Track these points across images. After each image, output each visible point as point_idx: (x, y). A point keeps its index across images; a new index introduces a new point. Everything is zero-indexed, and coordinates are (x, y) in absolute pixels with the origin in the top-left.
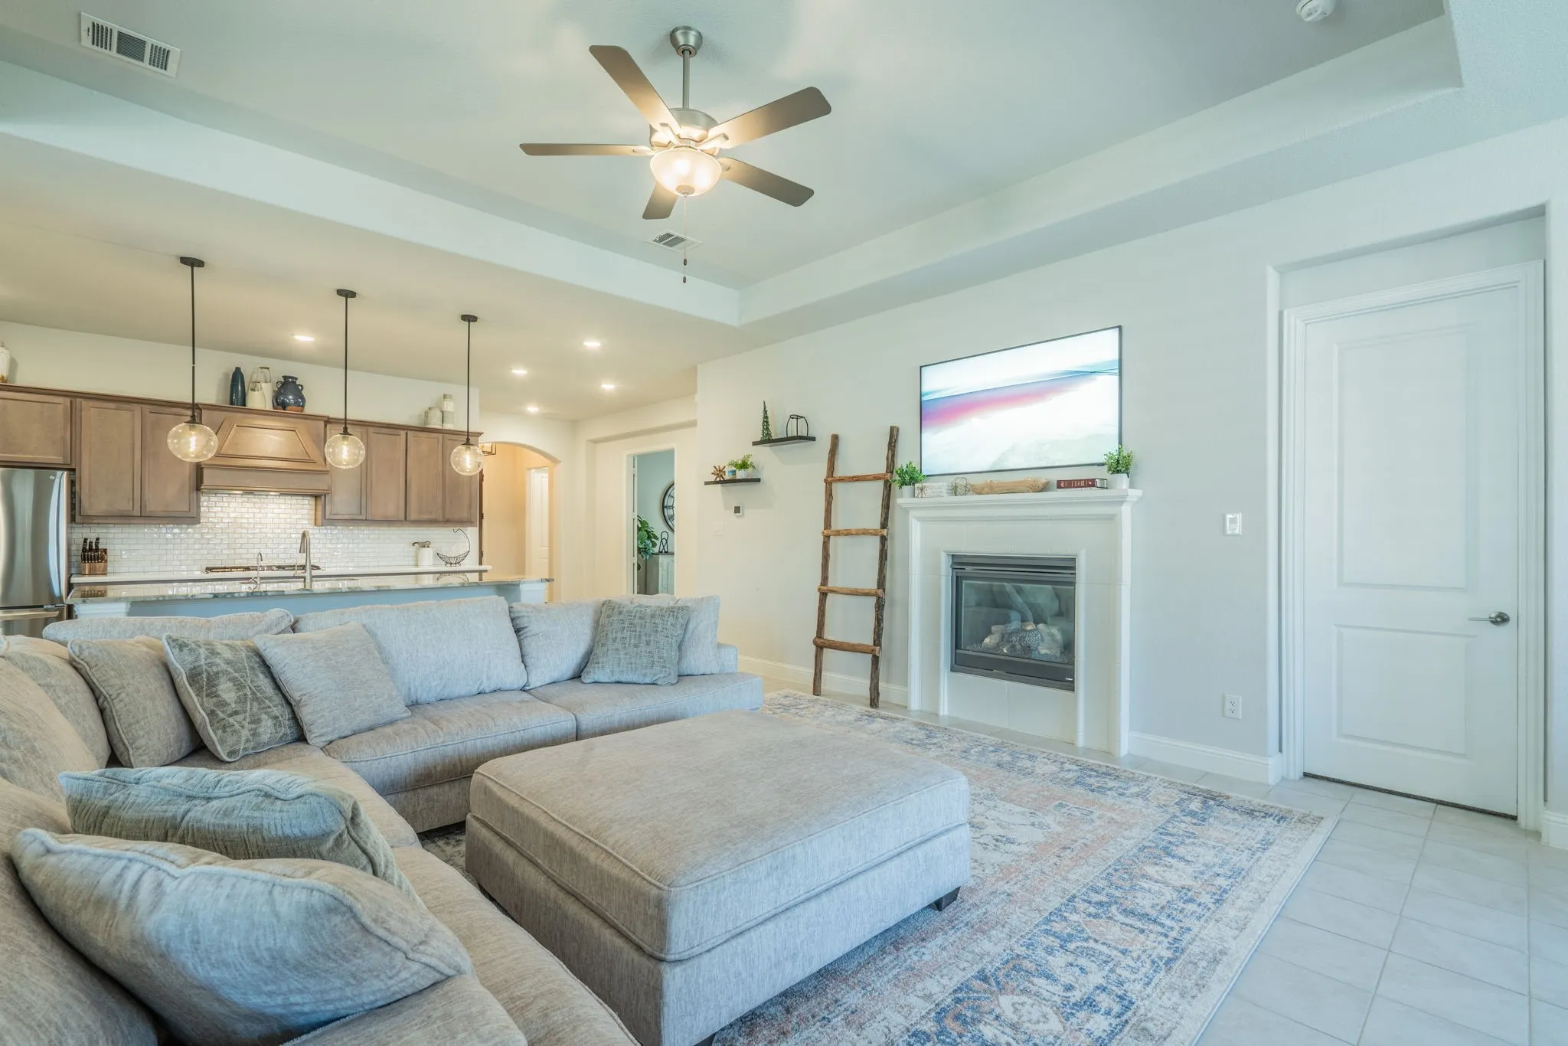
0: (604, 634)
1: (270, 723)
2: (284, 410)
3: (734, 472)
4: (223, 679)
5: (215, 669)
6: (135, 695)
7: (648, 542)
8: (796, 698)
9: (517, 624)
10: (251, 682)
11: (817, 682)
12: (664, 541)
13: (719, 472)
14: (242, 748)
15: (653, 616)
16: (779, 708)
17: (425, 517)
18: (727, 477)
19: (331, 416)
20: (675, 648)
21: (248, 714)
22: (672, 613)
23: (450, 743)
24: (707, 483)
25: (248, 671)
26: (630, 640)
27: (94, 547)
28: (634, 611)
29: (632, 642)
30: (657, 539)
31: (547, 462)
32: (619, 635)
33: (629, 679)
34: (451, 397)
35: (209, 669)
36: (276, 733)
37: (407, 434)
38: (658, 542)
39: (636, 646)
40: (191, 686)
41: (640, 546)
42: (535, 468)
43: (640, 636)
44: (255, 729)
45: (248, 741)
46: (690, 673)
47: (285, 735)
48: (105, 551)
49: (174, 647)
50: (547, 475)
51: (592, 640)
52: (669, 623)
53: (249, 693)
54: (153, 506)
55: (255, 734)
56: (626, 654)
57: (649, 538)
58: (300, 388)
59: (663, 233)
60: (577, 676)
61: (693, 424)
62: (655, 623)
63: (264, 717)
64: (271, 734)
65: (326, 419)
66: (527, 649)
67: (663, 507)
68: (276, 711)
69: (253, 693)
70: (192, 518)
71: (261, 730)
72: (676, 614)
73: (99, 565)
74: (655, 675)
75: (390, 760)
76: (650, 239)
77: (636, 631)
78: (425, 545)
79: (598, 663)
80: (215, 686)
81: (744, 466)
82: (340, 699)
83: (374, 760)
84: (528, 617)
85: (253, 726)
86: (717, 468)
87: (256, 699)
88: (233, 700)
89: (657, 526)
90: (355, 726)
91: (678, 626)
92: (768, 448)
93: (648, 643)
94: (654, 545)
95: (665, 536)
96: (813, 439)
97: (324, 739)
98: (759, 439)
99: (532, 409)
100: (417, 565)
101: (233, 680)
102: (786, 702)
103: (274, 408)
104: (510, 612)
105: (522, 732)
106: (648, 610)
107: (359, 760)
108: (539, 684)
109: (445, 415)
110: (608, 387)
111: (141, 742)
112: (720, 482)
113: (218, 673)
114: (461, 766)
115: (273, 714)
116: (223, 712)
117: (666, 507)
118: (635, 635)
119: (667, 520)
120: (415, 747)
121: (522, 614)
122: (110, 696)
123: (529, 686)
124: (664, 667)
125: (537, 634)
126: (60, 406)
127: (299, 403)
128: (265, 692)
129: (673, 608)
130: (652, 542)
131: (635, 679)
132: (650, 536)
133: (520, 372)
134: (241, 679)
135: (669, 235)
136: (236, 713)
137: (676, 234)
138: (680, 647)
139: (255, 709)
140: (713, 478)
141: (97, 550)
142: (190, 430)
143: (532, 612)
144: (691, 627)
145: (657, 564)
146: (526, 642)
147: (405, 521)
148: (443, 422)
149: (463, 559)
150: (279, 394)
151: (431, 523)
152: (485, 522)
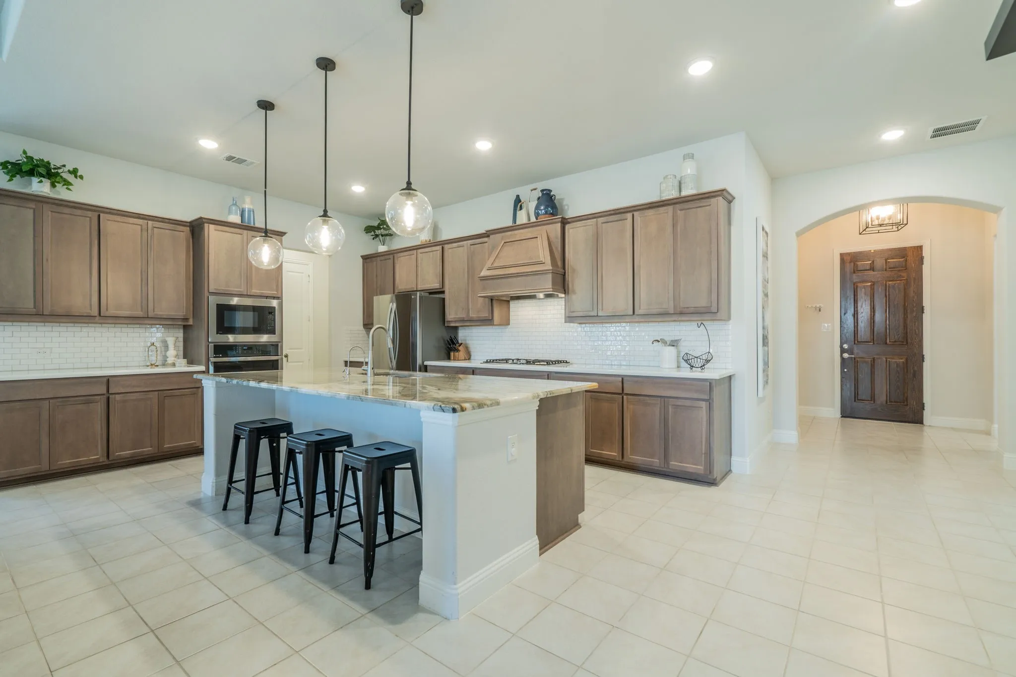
17: (654, 310)
27: (455, 342)
34: (692, 156)
37: (633, 216)
58: (554, 197)
65: (561, 220)
70: (489, 320)
73: (457, 354)
78: (669, 342)
99: (893, 135)
103: (533, 221)
109: (682, 180)
126: (438, 252)
141: (457, 344)
147: (634, 315)
148: (680, 191)
149: (708, 361)
150: (537, 208)
151: (662, 315)
152: (927, 318)
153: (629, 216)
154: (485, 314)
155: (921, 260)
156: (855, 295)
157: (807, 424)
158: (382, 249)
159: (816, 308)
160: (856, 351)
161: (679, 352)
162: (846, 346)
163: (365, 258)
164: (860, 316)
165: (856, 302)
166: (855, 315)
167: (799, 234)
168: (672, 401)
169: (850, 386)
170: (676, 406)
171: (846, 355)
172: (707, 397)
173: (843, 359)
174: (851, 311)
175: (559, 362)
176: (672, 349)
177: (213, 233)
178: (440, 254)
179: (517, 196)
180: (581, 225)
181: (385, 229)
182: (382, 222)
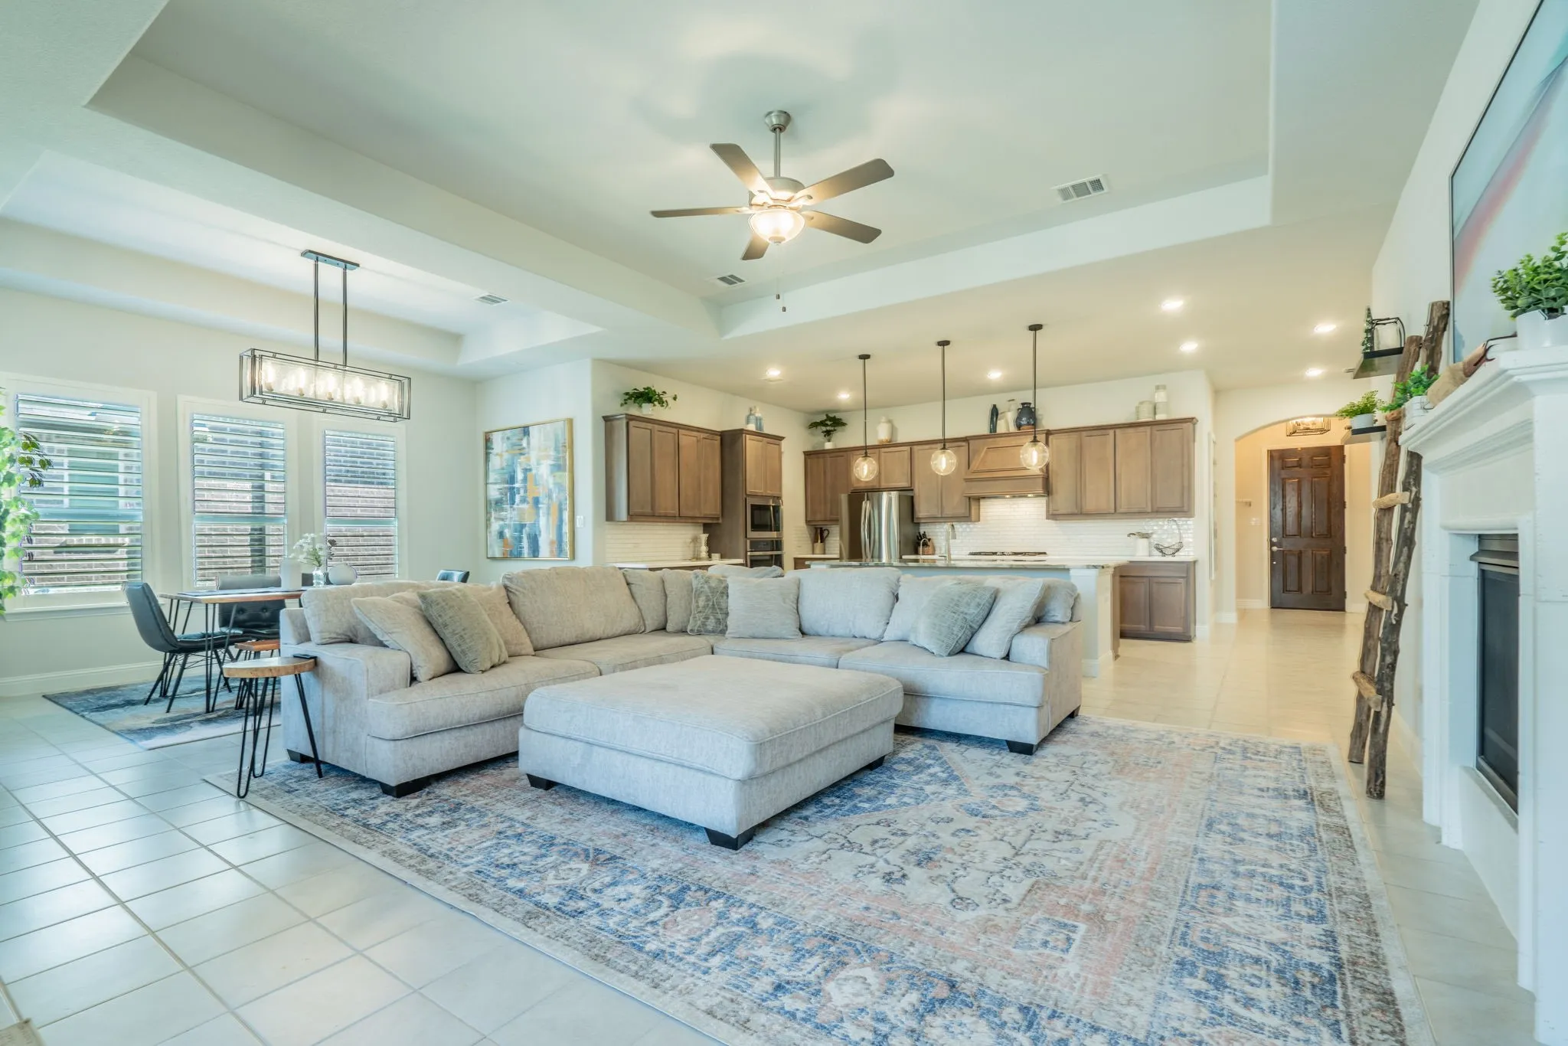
1: (714, 621)
2: (1021, 429)
9: (896, 591)
10: (715, 599)
17: (1134, 510)
27: (923, 537)
34: (1164, 387)
36: (715, 626)
37: (1115, 432)
44: (705, 622)
47: (719, 628)
48: (930, 539)
53: (711, 604)
54: (947, 511)
58: (1034, 410)
63: (712, 617)
64: (711, 626)
65: (1049, 431)
70: (973, 517)
71: (708, 623)
73: (928, 548)
74: (932, 645)
78: (1142, 535)
81: (1365, 409)
82: (746, 618)
87: (713, 607)
97: (732, 635)
99: (1314, 372)
100: (1134, 555)
101: (707, 596)
103: (1015, 430)
104: (898, 581)
109: (1157, 406)
115: (716, 616)
123: (883, 638)
124: (938, 639)
126: (906, 452)
127: (1031, 422)
134: (711, 597)
137: (1084, 178)
141: (925, 539)
147: (1115, 512)
148: (1155, 414)
149: (1178, 550)
150: (1019, 418)
151: (1141, 514)
152: (1348, 512)
153: (1111, 432)
154: (962, 511)
155: (1343, 459)
156: (1284, 490)
157: (1243, 614)
158: (828, 446)
159: (1246, 503)
160: (1284, 544)
161: (1150, 543)
162: (1274, 540)
163: (807, 454)
164: (1288, 510)
165: (1284, 497)
166: (1284, 509)
167: (1237, 440)
168: (1156, 580)
169: (1279, 577)
170: (1158, 583)
171: (1275, 548)
172: (1184, 575)
173: (1272, 553)
174: (1279, 507)
175: (1040, 553)
176: (1145, 541)
177: (748, 441)
178: (906, 455)
179: (995, 406)
180: (1064, 436)
181: (831, 425)
182: (829, 418)
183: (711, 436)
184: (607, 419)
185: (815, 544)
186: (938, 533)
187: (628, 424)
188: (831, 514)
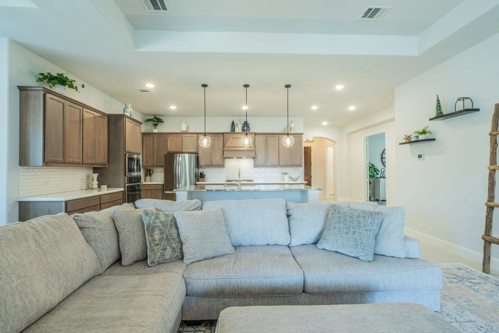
0: (330, 223)
1: (170, 250)
2: (244, 131)
3: (417, 137)
4: (157, 229)
5: (155, 225)
6: (127, 233)
7: (375, 173)
8: (468, 272)
9: (288, 213)
10: (168, 231)
11: (486, 265)
12: (382, 173)
13: (408, 138)
14: (156, 261)
15: (358, 217)
16: (455, 278)
17: (285, 164)
18: (413, 139)
19: (256, 132)
20: (372, 237)
21: (162, 246)
22: (371, 216)
23: (234, 278)
24: (400, 144)
25: (168, 226)
26: (343, 229)
27: (202, 174)
28: (347, 213)
29: (345, 230)
30: (379, 171)
31: (333, 143)
32: (337, 225)
33: (343, 252)
34: (293, 122)
35: (153, 225)
36: (173, 255)
37: (279, 136)
38: (380, 173)
39: (347, 233)
40: (147, 231)
41: (371, 174)
42: (329, 146)
43: (349, 227)
44: (163, 253)
45: (159, 258)
46: (383, 254)
47: (177, 256)
48: (205, 175)
49: (144, 214)
50: (333, 148)
51: (324, 225)
52: (369, 222)
53: (165, 236)
54: (214, 163)
55: (163, 255)
56: (340, 237)
57: (375, 171)
58: (249, 124)
59: (366, 10)
60: (315, 243)
61: (393, 119)
62: (359, 221)
63: (168, 247)
64: (170, 255)
65: (255, 133)
66: (292, 226)
67: (382, 158)
68: (174, 245)
69: (167, 237)
70: (222, 166)
71: (166, 253)
72: (373, 216)
73: (203, 179)
74: (358, 253)
75: (206, 281)
76: (360, 17)
77: (347, 225)
78: (286, 174)
79: (325, 239)
80: (154, 232)
81: (424, 132)
82: (199, 243)
83: (199, 279)
84: (293, 209)
85: (162, 251)
86: (407, 136)
87: (167, 239)
88: (158, 239)
89: (379, 166)
90: (204, 256)
91: (375, 224)
92: (441, 121)
93: (354, 233)
94: (378, 174)
95: (383, 170)
96: (478, 110)
97: (189, 261)
98: (434, 116)
99: (325, 123)
100: (283, 181)
101: (161, 230)
102: (460, 273)
103: (242, 132)
104: (286, 206)
105: (271, 278)
106: (356, 213)
107: (192, 278)
108: (295, 245)
109: (291, 128)
110: (352, 108)
111: (126, 252)
112: (409, 143)
113: (155, 227)
114: (239, 291)
115: (173, 246)
116: (153, 244)
117: (383, 158)
118: (346, 227)
119: (384, 164)
120: (218, 276)
121: (290, 208)
122: (120, 232)
123: (291, 245)
124: (363, 249)
125: (296, 219)
126: (195, 137)
127: (248, 129)
128: (173, 236)
129: (372, 212)
130: (376, 173)
131: (346, 252)
132: (376, 170)
133: (315, 108)
134: (164, 230)
135: (370, 10)
136: (157, 245)
137: (374, 7)
138: (376, 238)
139: (165, 244)
140: (404, 141)
141: (203, 175)
142: (204, 138)
143: (295, 207)
144: (384, 225)
145: (379, 182)
146: (292, 222)
147: (278, 165)
148: (291, 131)
150: (243, 127)
152: (312, 166)
153: (277, 136)
154: (220, 163)
158: (155, 131)
163: (145, 134)
175: (250, 181)
176: (287, 176)
177: (127, 122)
178: (195, 138)
179: (233, 121)
180: (261, 136)
181: (156, 122)
182: (155, 117)
183: (102, 116)
184: (22, 89)
185: (147, 177)
186: (208, 172)
187: (44, 96)
188: (157, 163)
